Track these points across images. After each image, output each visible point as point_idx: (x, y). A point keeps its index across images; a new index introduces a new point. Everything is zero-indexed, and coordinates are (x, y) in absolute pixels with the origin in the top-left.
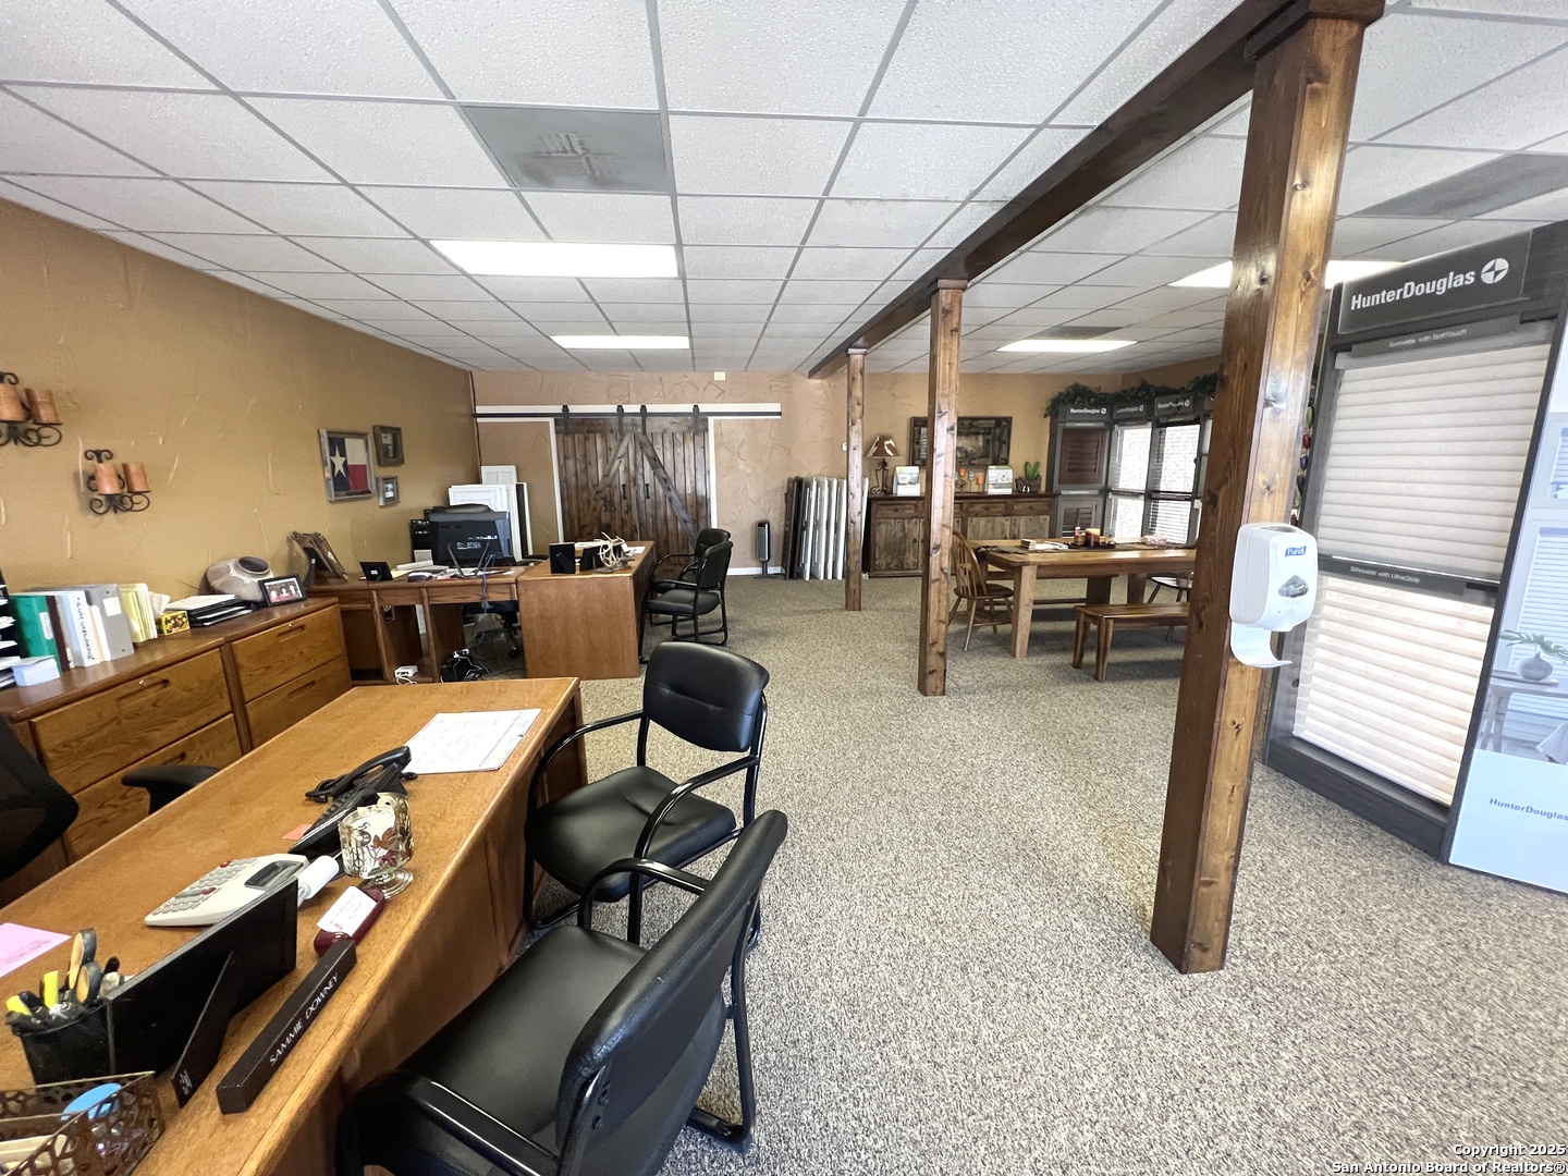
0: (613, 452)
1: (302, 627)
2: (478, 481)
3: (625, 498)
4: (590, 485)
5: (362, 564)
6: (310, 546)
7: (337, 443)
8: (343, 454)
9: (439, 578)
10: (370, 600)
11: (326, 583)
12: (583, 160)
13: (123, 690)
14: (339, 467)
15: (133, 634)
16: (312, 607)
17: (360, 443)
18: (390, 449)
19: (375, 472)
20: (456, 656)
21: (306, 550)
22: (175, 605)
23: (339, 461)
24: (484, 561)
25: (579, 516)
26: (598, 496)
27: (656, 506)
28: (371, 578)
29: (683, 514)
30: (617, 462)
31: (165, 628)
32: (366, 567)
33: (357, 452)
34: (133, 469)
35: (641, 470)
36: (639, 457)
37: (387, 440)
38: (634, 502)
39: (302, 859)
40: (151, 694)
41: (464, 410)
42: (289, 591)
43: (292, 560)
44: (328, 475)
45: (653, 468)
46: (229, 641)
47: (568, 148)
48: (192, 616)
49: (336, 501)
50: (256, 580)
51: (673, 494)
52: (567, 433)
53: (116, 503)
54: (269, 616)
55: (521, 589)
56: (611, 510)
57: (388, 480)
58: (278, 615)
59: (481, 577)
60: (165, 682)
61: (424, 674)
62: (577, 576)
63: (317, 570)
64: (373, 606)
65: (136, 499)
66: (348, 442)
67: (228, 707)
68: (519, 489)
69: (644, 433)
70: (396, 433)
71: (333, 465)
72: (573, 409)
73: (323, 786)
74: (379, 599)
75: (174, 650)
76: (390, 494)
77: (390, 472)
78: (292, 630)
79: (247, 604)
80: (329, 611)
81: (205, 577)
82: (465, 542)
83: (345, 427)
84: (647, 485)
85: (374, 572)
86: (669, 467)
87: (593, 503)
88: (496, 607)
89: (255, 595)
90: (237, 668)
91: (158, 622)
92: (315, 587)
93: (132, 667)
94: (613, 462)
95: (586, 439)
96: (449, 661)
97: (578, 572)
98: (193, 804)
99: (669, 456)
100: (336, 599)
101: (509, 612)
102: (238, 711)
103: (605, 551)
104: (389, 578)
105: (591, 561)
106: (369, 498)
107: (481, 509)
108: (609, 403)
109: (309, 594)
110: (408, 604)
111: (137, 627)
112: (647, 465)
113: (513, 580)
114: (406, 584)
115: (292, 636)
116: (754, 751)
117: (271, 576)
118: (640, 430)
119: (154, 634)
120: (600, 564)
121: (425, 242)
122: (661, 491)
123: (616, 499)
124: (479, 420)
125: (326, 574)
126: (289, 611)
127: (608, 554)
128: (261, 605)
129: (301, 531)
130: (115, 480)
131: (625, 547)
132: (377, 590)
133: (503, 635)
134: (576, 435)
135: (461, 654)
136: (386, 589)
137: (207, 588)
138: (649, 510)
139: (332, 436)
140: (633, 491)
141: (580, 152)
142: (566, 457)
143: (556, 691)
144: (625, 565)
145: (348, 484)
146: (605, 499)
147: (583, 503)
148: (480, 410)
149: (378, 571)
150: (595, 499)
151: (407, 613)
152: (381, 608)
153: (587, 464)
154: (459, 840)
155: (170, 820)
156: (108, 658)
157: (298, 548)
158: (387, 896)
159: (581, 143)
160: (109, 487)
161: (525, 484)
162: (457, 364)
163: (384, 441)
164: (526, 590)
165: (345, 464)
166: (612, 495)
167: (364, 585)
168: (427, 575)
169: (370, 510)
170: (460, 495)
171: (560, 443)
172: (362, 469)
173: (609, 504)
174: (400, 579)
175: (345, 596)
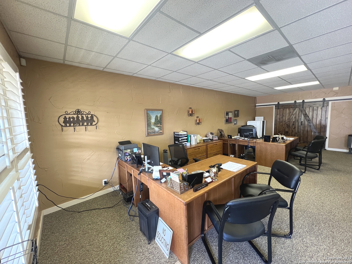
0: (292, 113)
1: (217, 144)
2: (255, 120)
3: (294, 125)
4: (283, 121)
5: (228, 135)
6: (220, 131)
7: (227, 114)
8: (228, 116)
9: (240, 139)
10: (228, 142)
11: (222, 138)
12: (273, 58)
13: (195, 148)
14: (227, 118)
15: (197, 142)
16: (219, 141)
17: (231, 113)
18: (237, 114)
19: (233, 118)
20: (241, 155)
21: (220, 132)
22: (202, 138)
23: (227, 117)
24: (249, 137)
25: (279, 129)
26: (285, 124)
27: (304, 127)
28: (229, 138)
29: (314, 130)
30: (292, 116)
31: (201, 141)
32: (228, 136)
33: (230, 115)
34: (201, 119)
35: (300, 117)
36: (300, 114)
37: (236, 112)
38: (297, 126)
39: (206, 172)
40: (198, 150)
41: (253, 105)
42: (216, 138)
43: (218, 133)
44: (225, 119)
45: (304, 117)
46: (207, 144)
47: (269, 58)
48: (204, 140)
49: (226, 124)
50: (212, 136)
51: (311, 124)
52: (278, 109)
53: (198, 124)
54: (213, 142)
55: (256, 144)
56: (289, 128)
57: (235, 120)
58: (214, 142)
59: (248, 140)
60: (199, 149)
61: (235, 157)
62: (271, 143)
63: (221, 135)
64: (228, 143)
65: (200, 123)
66: (229, 113)
67: (205, 154)
68: (263, 122)
69: (303, 107)
70: (238, 111)
71: (226, 117)
72: (280, 103)
73: (211, 166)
74: (229, 142)
75: (201, 145)
76: (235, 123)
77: (236, 118)
78: (215, 144)
79: (210, 139)
80: (221, 142)
81: (206, 135)
82: (246, 133)
83: (229, 111)
84: (302, 122)
85: (229, 137)
86: (310, 116)
87: (283, 126)
88: (251, 147)
89: (211, 138)
90: (207, 149)
91: (200, 140)
92: (220, 138)
93: (196, 146)
94: (291, 115)
95: (284, 110)
96: (240, 156)
97: (271, 142)
98: (198, 163)
99: (311, 114)
100: (222, 141)
101: (254, 148)
102: (207, 155)
103: (278, 138)
104: (232, 138)
105: (275, 140)
106: (231, 123)
107: (252, 126)
108: (292, 100)
109: (219, 139)
110: (235, 143)
111: (198, 141)
112: (303, 116)
113: (255, 142)
114: (234, 139)
115: (215, 146)
116: (295, 190)
117: (214, 136)
118: (301, 107)
119: (199, 142)
120: (277, 141)
121: (244, 78)
122: (306, 123)
123: (291, 125)
124: (256, 107)
125: (222, 136)
126: (216, 141)
127: (279, 139)
128: (212, 140)
129: (220, 129)
130: (199, 121)
131: (285, 138)
132: (229, 140)
133: (253, 153)
134: (281, 109)
135: (242, 155)
136: (231, 140)
137: (206, 137)
138: (302, 128)
139: (227, 112)
140: (297, 123)
141: (272, 57)
142: (277, 114)
143: (251, 164)
144: (284, 142)
145: (228, 121)
146: (287, 125)
147: (281, 126)
148: (257, 105)
149: (230, 137)
150: (284, 125)
151: (234, 145)
152: (230, 143)
153: (283, 116)
154: (225, 179)
155: (196, 164)
156: (194, 144)
157: (219, 132)
158: (213, 181)
159: (272, 56)
160: (198, 122)
161: (265, 121)
162: (253, 96)
163: (236, 113)
164: (257, 144)
165: (228, 117)
166: (289, 124)
167: (227, 139)
168: (238, 138)
169: (231, 125)
170: (249, 123)
171: (276, 111)
172: (231, 118)
173: (288, 126)
174: (233, 139)
175: (224, 140)
